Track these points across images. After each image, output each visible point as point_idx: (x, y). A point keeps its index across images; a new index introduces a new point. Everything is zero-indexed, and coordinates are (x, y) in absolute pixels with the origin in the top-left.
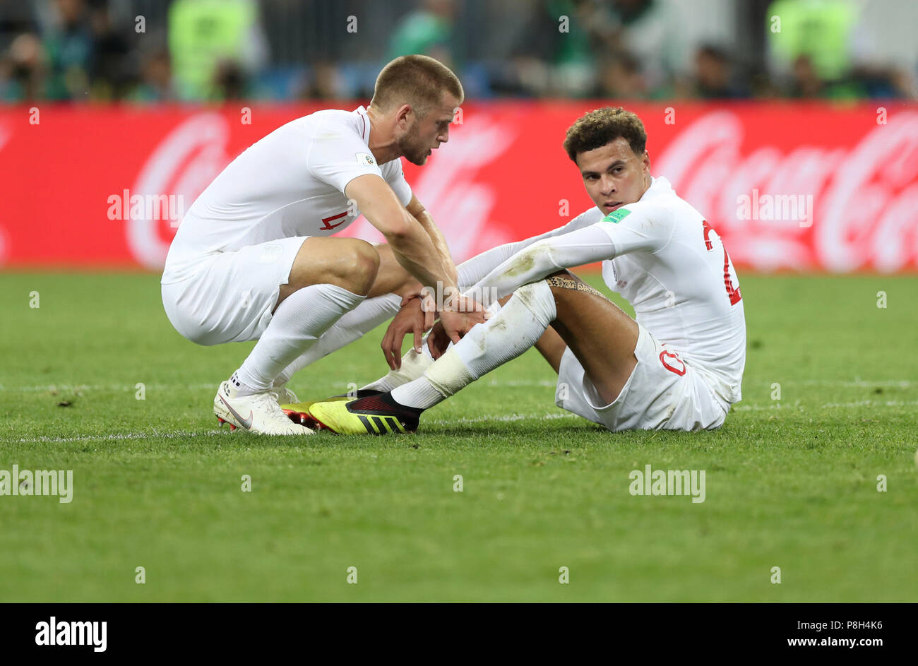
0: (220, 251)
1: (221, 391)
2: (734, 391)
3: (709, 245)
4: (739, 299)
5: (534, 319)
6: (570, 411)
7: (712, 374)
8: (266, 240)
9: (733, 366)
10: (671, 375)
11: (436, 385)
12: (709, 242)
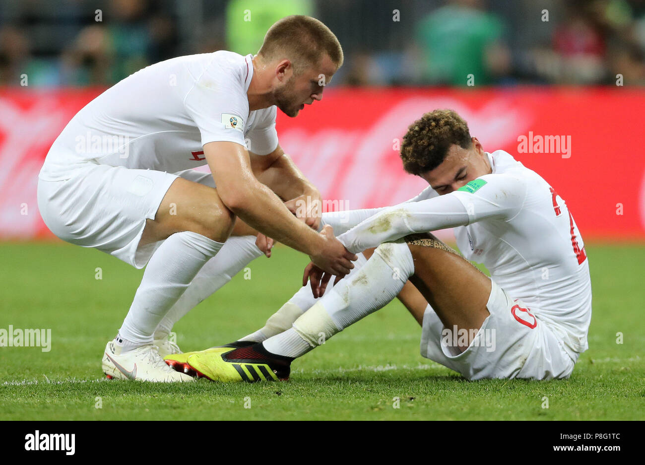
2: (582, 342)
4: (585, 258)
6: (434, 361)
7: (560, 327)
9: (581, 320)
10: (523, 328)
11: (304, 335)
12: (557, 208)
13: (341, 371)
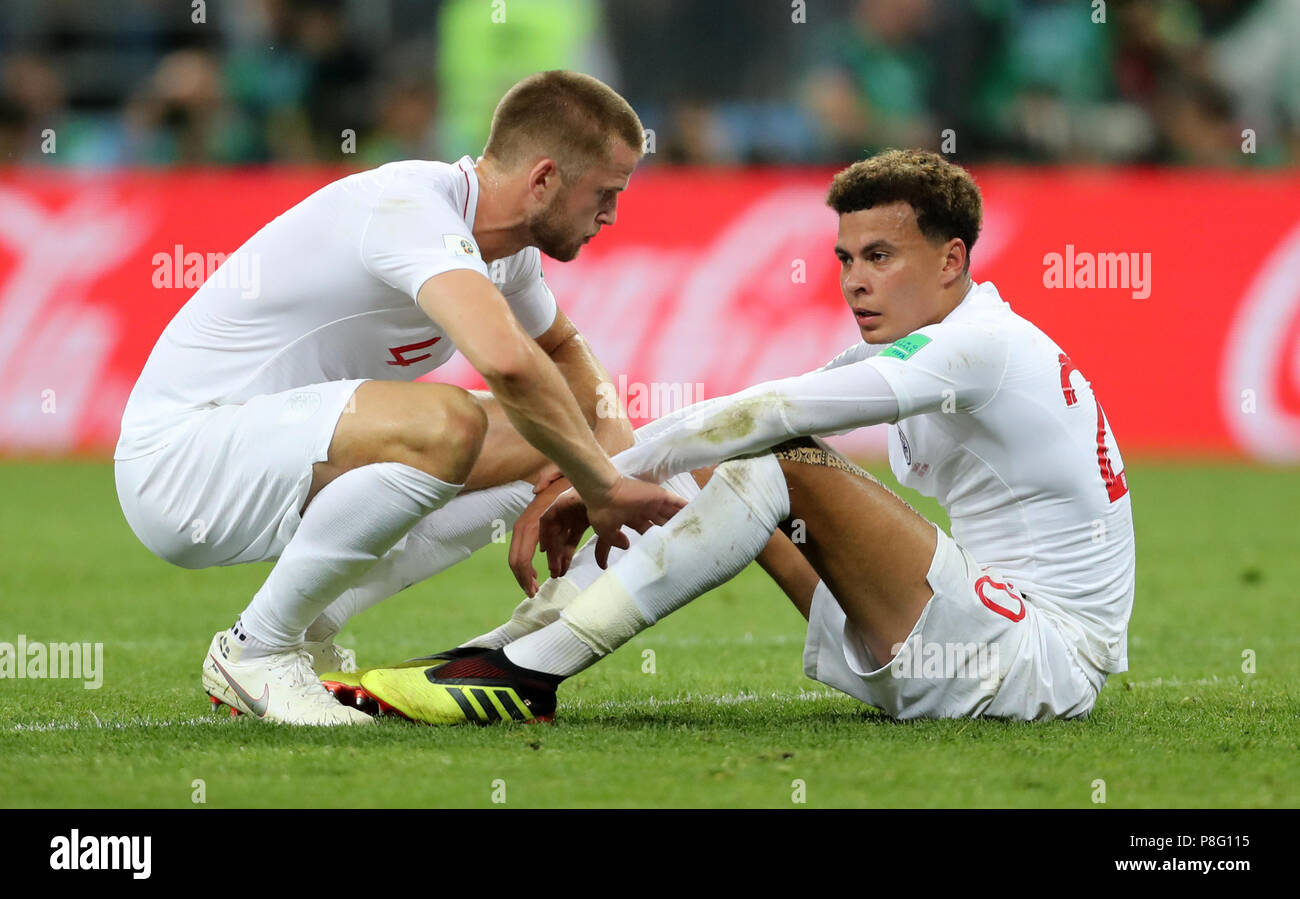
0: (213, 404)
1: (214, 648)
2: (1113, 652)
3: (1070, 397)
4: (1124, 492)
5: (750, 516)
6: (830, 685)
7: (1072, 620)
8: (295, 385)
9: (1112, 608)
10: (997, 620)
11: (581, 632)
12: (1069, 391)
13: (653, 705)
